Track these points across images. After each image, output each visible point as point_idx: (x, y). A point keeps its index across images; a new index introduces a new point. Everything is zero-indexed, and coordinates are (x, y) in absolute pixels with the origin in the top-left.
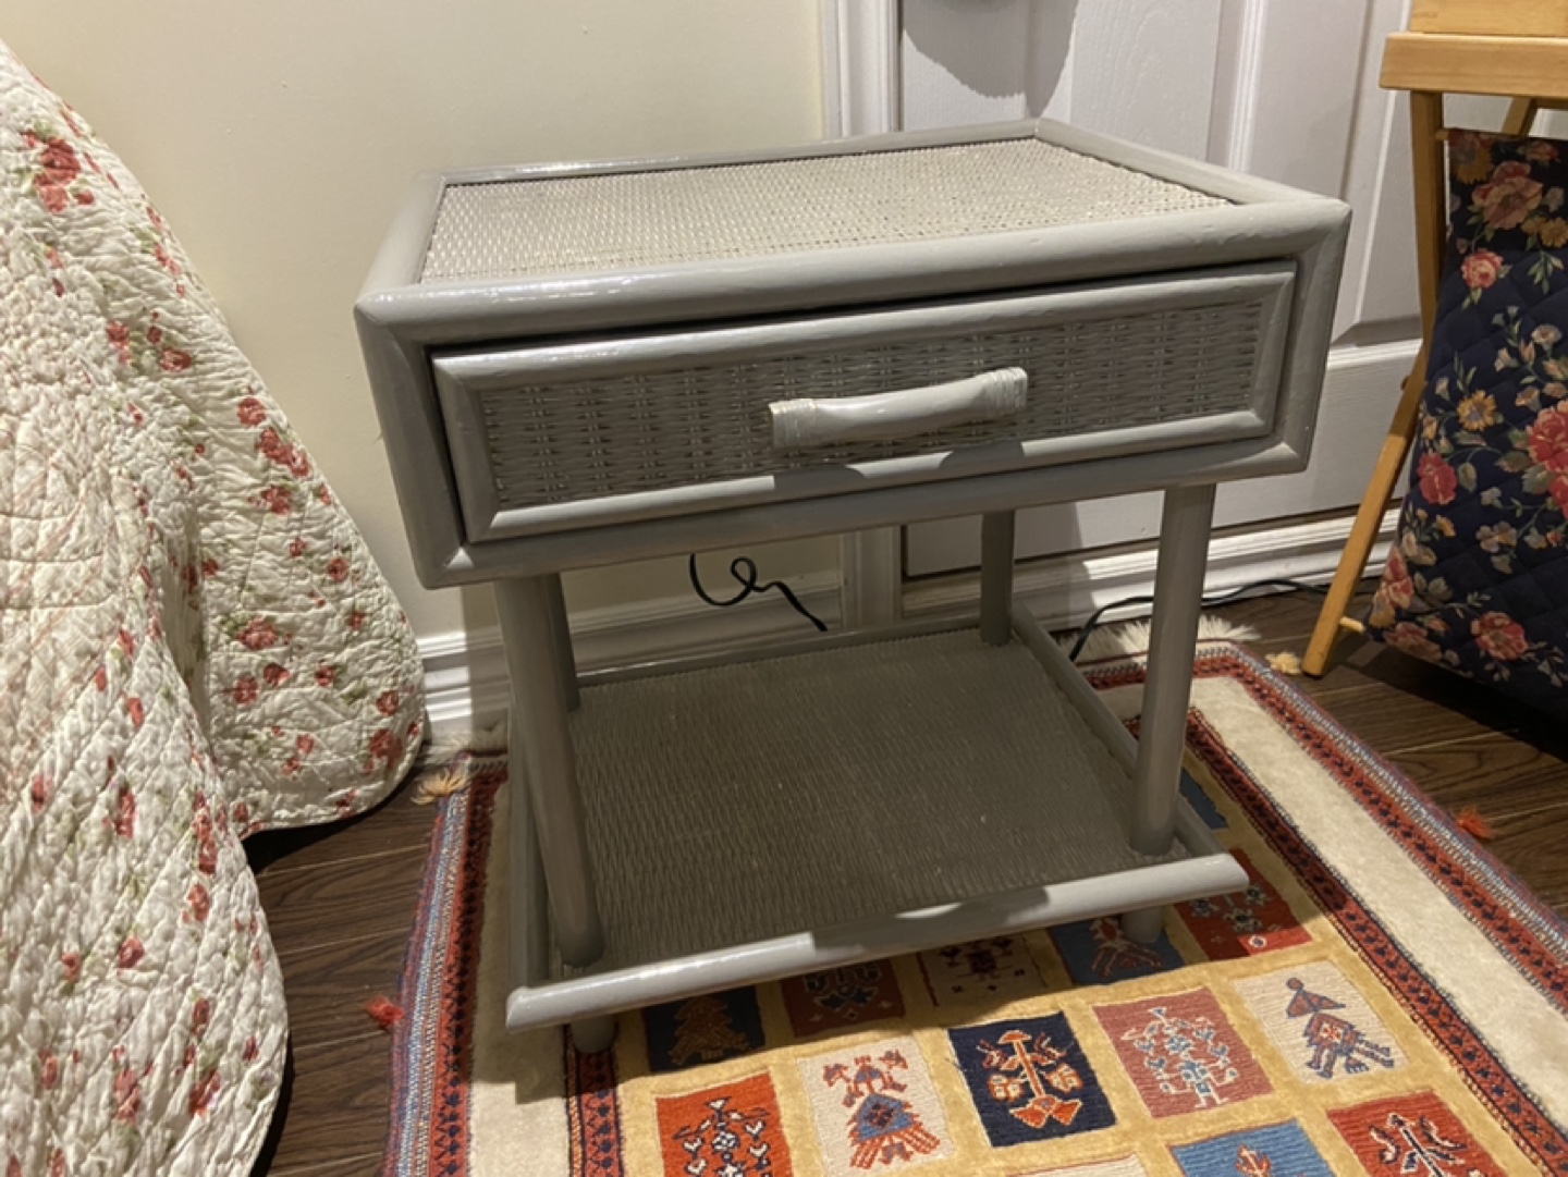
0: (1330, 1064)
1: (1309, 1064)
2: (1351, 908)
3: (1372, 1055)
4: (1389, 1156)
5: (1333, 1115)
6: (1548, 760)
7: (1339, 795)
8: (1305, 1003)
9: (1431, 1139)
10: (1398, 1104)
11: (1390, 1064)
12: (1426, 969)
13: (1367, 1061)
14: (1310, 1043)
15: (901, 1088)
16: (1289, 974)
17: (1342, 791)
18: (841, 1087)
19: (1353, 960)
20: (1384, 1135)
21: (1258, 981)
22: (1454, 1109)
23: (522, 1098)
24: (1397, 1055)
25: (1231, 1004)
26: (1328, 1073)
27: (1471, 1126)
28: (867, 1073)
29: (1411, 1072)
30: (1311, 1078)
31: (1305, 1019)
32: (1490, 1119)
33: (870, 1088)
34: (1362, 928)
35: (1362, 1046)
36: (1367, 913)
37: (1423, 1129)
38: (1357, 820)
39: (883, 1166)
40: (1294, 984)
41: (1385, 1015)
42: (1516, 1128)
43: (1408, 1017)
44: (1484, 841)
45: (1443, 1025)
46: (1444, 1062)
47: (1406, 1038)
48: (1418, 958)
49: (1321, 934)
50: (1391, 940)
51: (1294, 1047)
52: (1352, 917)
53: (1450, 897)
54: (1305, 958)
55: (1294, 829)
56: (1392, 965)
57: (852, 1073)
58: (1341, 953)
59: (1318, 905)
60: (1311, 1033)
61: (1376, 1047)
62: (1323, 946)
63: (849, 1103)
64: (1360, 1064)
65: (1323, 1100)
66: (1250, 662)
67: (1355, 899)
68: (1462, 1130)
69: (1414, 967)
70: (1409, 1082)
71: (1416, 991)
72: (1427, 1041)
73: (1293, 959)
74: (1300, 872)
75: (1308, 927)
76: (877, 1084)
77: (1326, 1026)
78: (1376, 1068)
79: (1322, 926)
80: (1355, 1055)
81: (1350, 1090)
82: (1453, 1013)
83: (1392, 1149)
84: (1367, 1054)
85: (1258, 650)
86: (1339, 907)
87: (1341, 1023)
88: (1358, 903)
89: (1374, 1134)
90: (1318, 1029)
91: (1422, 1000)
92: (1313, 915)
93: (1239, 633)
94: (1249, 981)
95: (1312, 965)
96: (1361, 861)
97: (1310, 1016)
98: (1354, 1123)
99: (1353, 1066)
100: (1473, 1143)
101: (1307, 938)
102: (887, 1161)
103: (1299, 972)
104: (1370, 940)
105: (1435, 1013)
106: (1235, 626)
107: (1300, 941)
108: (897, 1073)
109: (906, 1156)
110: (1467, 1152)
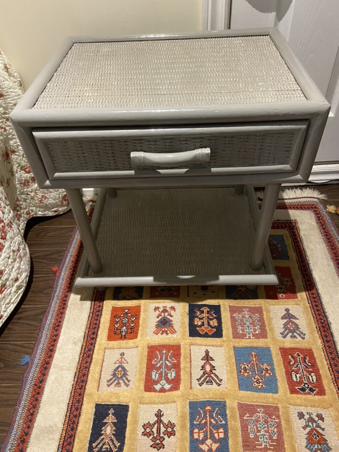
0: (287, 334)
1: (281, 333)
2: (314, 291)
3: (299, 335)
4: (292, 363)
5: (281, 349)
7: (327, 256)
8: (288, 316)
9: (305, 362)
10: (301, 350)
11: (304, 338)
12: (327, 314)
13: (298, 336)
14: (284, 328)
15: (172, 316)
16: (287, 307)
17: (328, 255)
18: (157, 313)
19: (307, 307)
20: (293, 357)
21: (277, 307)
22: (315, 355)
23: (82, 299)
24: (307, 337)
25: (266, 312)
26: (285, 337)
27: (318, 361)
28: (165, 311)
29: (308, 342)
30: (280, 338)
31: (285, 321)
32: (324, 360)
33: (164, 315)
34: (314, 298)
35: (298, 332)
36: (318, 294)
37: (304, 359)
38: (329, 265)
39: (161, 335)
40: (287, 310)
41: (309, 325)
42: (331, 365)
43: (315, 327)
45: (324, 331)
46: (319, 342)
47: (312, 333)
48: (326, 310)
49: (301, 297)
50: (321, 303)
51: (279, 327)
52: (313, 294)
54: (293, 303)
55: (308, 264)
56: (318, 310)
57: (161, 310)
58: (304, 304)
59: (304, 288)
60: (285, 325)
61: (302, 333)
62: (300, 301)
63: (158, 317)
64: (295, 337)
65: (280, 344)
66: (321, 207)
67: (316, 289)
68: (315, 361)
69: (324, 312)
70: (307, 345)
71: (321, 319)
72: (317, 335)
73: (290, 303)
74: (304, 278)
75: (298, 294)
76: (166, 314)
77: (290, 324)
78: (299, 338)
79: (303, 296)
80: (295, 334)
81: (289, 343)
82: (329, 328)
83: (293, 362)
84: (298, 334)
85: (325, 203)
86: (311, 290)
87: (295, 324)
88: (317, 290)
89: (290, 357)
90: (288, 324)
91: (322, 323)
92: (301, 291)
93: (322, 196)
94: (275, 307)
95: (295, 306)
96: (324, 278)
97: (287, 320)
98: (285, 352)
99: (293, 337)
100: (317, 366)
101: (297, 298)
102: (162, 334)
103: (290, 307)
104: (315, 302)
105: (323, 327)
106: (322, 193)
107: (294, 298)
108: (172, 312)
109: (167, 334)
110: (314, 368)
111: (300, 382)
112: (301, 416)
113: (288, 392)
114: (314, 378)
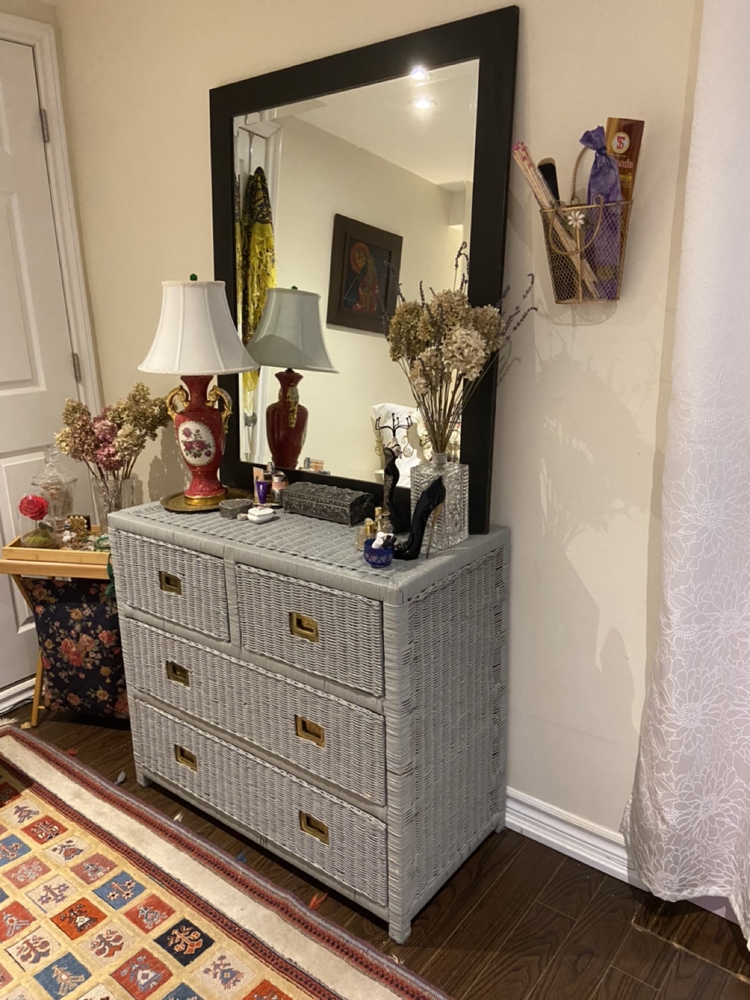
0: (24, 819)
1: (18, 822)
2: (35, 784)
3: (34, 814)
4: (35, 831)
5: (22, 830)
6: (98, 728)
8: (19, 810)
11: (38, 813)
16: (15, 806)
19: (33, 796)
20: (34, 828)
21: (7, 810)
22: (52, 816)
24: (40, 811)
26: (22, 822)
27: (55, 818)
29: (43, 813)
34: (37, 788)
36: (39, 784)
37: (44, 824)
38: (40, 762)
40: (17, 807)
41: (39, 804)
43: (45, 802)
44: (73, 755)
45: (53, 800)
46: (52, 809)
47: (43, 807)
50: (44, 788)
51: (14, 820)
53: (62, 773)
54: (20, 800)
55: (22, 771)
56: (43, 793)
58: (30, 796)
59: (25, 787)
61: (36, 812)
62: (25, 796)
65: (20, 827)
66: (15, 729)
70: (42, 816)
72: (48, 806)
73: (17, 802)
74: (22, 781)
75: (22, 793)
77: (23, 813)
78: (35, 816)
79: (27, 792)
80: (30, 816)
81: (27, 823)
82: (56, 797)
85: (18, 725)
86: (31, 785)
87: (28, 810)
88: (37, 782)
89: (32, 829)
90: (21, 814)
91: (49, 797)
92: (23, 790)
93: (12, 721)
95: (22, 801)
96: (39, 772)
97: (19, 813)
98: (27, 830)
99: (29, 818)
101: (21, 796)
103: (18, 804)
104: (38, 790)
106: (11, 718)
110: (54, 822)
111: (47, 835)
112: (55, 850)
113: (38, 844)
114: (57, 828)
